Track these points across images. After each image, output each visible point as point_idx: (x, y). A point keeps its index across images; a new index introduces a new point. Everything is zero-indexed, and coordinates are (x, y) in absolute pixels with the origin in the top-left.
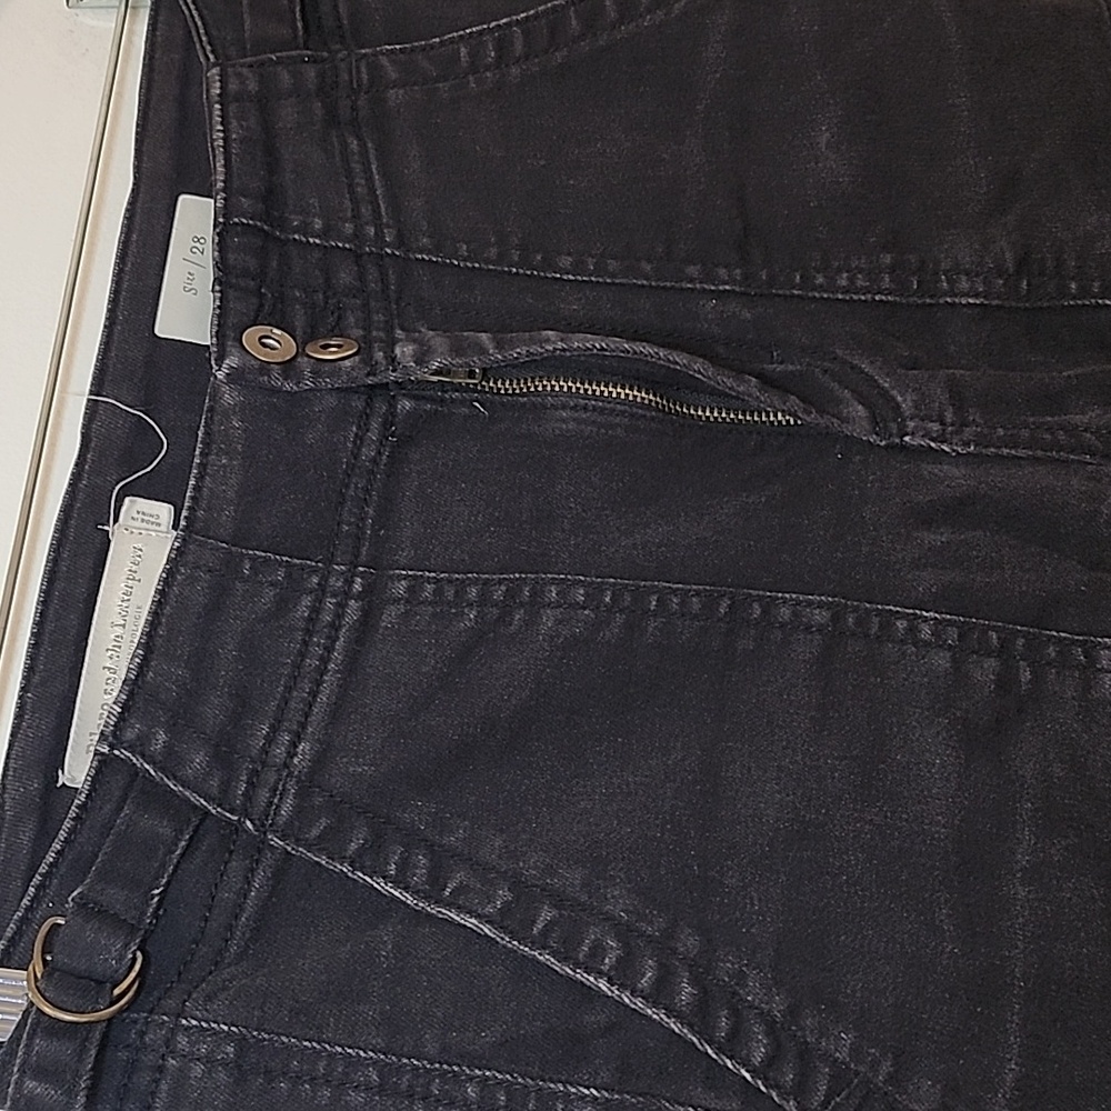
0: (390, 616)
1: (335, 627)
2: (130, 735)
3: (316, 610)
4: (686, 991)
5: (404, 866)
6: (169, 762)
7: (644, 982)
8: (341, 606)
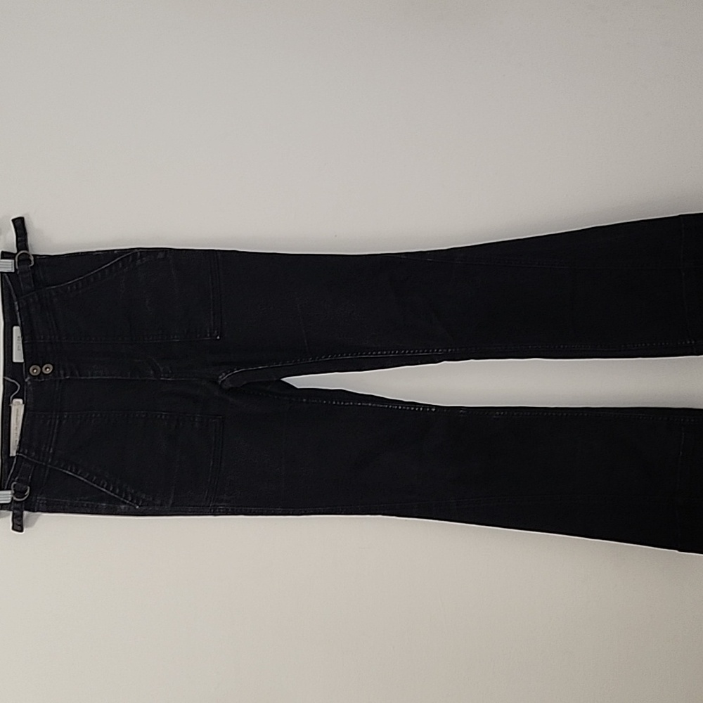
0: (64, 422)
1: (55, 424)
2: (21, 451)
3: (51, 422)
4: (117, 491)
5: (71, 469)
6: (28, 455)
7: (111, 489)
8: (55, 421)
